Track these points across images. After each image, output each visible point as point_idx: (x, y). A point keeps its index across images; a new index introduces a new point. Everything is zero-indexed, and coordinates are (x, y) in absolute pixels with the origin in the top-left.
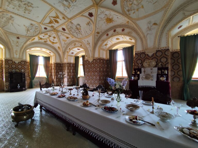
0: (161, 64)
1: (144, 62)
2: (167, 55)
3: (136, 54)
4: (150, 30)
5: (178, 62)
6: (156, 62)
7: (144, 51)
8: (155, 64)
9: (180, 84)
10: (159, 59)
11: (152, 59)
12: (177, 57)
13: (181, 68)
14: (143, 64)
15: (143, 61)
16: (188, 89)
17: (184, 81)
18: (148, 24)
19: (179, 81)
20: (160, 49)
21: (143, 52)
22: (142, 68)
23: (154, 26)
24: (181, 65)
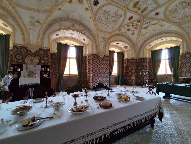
0: (43, 62)
1: (26, 58)
2: (48, 55)
3: (14, 46)
4: (33, 25)
5: (55, 62)
6: (39, 60)
7: (26, 46)
8: (38, 61)
9: (57, 80)
10: (42, 57)
11: (35, 56)
12: (55, 58)
13: (57, 67)
14: (24, 60)
15: (24, 57)
16: (62, 82)
17: (59, 77)
18: (31, 18)
19: (56, 77)
20: (42, 48)
21: (24, 47)
22: (23, 65)
23: (37, 24)
24: (57, 65)
